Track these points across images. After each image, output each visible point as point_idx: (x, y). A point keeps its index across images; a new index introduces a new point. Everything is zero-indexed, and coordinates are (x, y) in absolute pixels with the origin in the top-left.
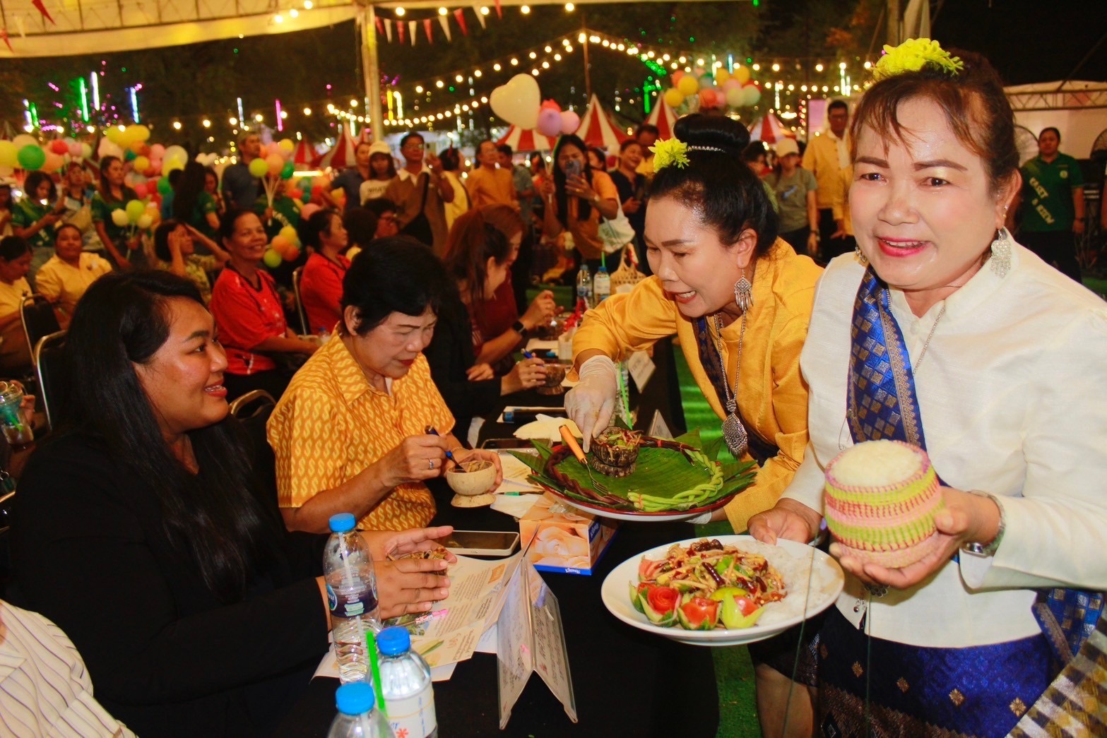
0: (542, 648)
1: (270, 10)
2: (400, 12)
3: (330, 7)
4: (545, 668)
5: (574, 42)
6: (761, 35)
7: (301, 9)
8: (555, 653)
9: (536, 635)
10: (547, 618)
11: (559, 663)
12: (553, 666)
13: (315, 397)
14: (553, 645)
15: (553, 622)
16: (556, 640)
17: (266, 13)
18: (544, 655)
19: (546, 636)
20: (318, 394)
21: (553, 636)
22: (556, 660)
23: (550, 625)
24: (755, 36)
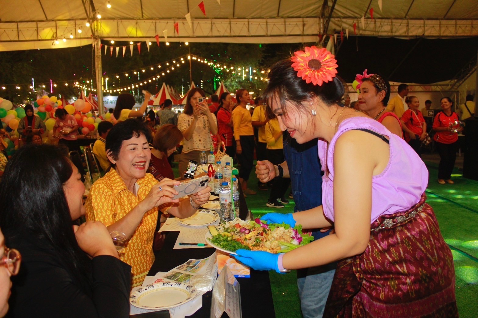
0: (229, 302)
1: (53, 38)
2: (113, 42)
3: (81, 38)
4: (230, 310)
5: (186, 59)
6: (264, 59)
7: (69, 39)
8: (235, 305)
9: (227, 297)
10: (233, 291)
11: (237, 309)
12: (234, 310)
13: (101, 187)
14: (235, 302)
15: (236, 293)
16: (237, 301)
17: (51, 40)
18: (230, 305)
19: (232, 298)
20: (102, 186)
21: (235, 299)
22: (235, 308)
23: (235, 294)
24: (261, 60)
